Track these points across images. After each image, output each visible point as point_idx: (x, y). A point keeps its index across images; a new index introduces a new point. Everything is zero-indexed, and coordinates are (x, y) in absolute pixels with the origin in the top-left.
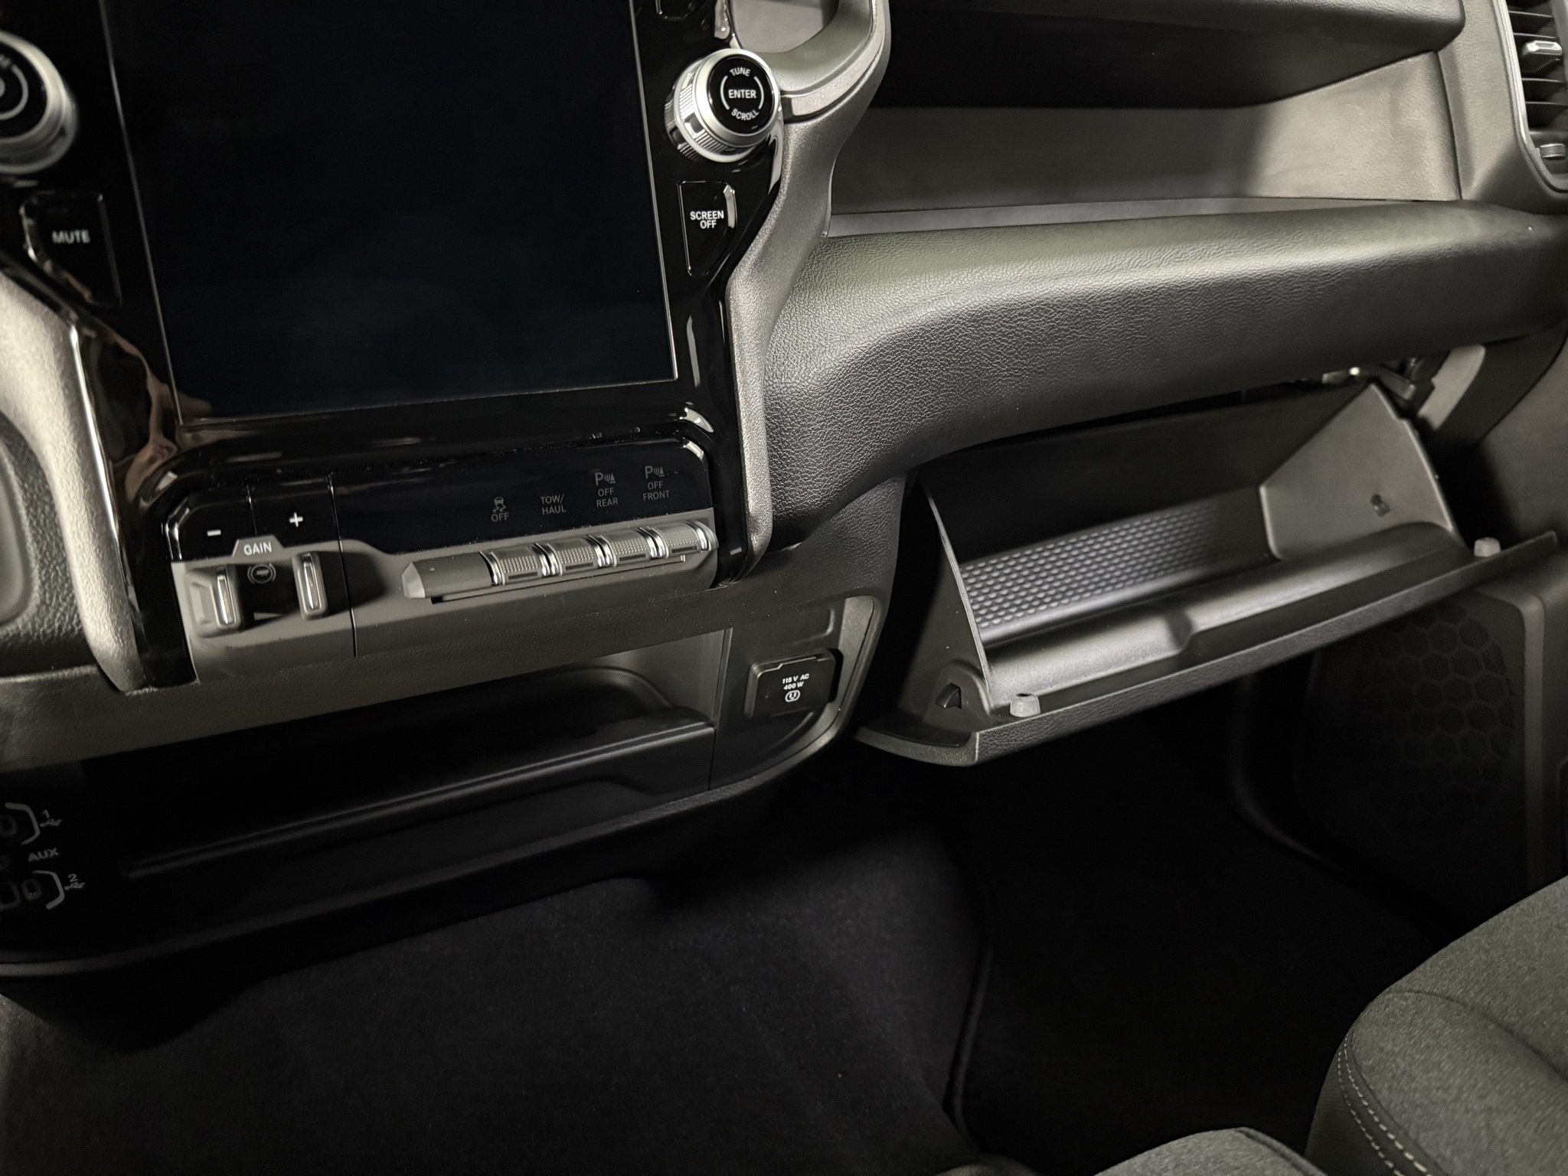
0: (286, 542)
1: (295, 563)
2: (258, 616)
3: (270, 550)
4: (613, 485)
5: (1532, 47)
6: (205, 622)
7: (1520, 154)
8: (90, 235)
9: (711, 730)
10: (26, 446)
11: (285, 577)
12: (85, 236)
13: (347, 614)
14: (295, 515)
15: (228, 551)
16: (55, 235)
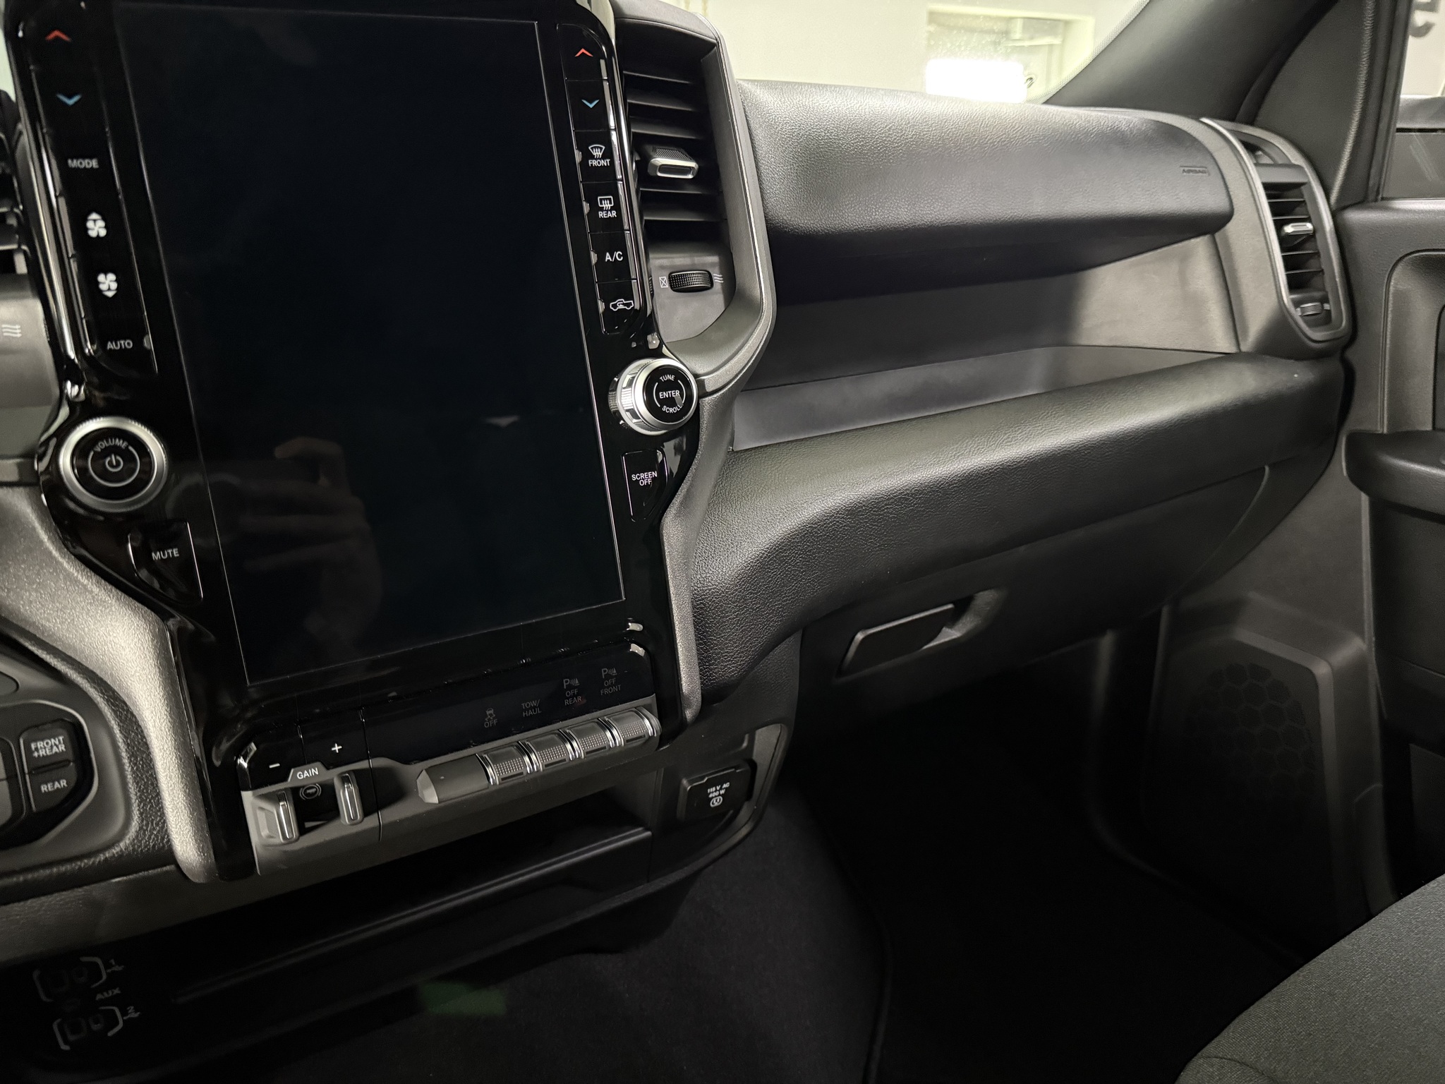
0: (328, 766)
1: (337, 783)
2: (308, 825)
3: (317, 773)
4: (576, 687)
5: (1289, 229)
6: (271, 837)
7: (1284, 316)
8: (179, 552)
9: (649, 833)
10: (128, 710)
11: (328, 792)
12: (175, 552)
13: (376, 814)
14: (336, 745)
15: (285, 779)
16: (153, 554)
